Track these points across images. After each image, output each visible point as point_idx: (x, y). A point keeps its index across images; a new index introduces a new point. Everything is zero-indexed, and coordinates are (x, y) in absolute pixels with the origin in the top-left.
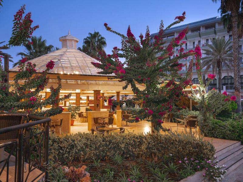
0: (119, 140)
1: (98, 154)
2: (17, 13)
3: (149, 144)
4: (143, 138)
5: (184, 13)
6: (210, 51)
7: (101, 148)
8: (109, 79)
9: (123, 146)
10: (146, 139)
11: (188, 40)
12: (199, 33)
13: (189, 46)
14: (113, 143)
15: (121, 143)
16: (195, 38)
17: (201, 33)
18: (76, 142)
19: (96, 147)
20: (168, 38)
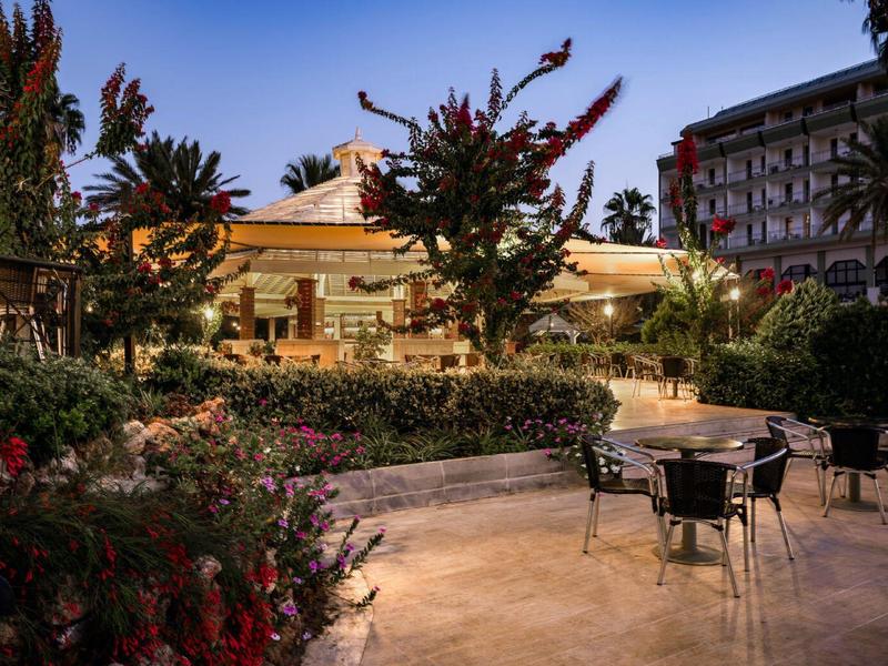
0: (383, 379)
1: (328, 410)
2: (109, 83)
3: (466, 394)
4: (452, 379)
5: (568, 44)
6: (863, 164)
7: (337, 398)
8: (367, 230)
9: (393, 395)
10: (458, 383)
11: (812, 133)
12: (852, 107)
13: (818, 153)
14: (369, 389)
15: (389, 387)
16: (835, 127)
17: (856, 108)
18: (273, 380)
19: (324, 394)
20: (745, 133)
